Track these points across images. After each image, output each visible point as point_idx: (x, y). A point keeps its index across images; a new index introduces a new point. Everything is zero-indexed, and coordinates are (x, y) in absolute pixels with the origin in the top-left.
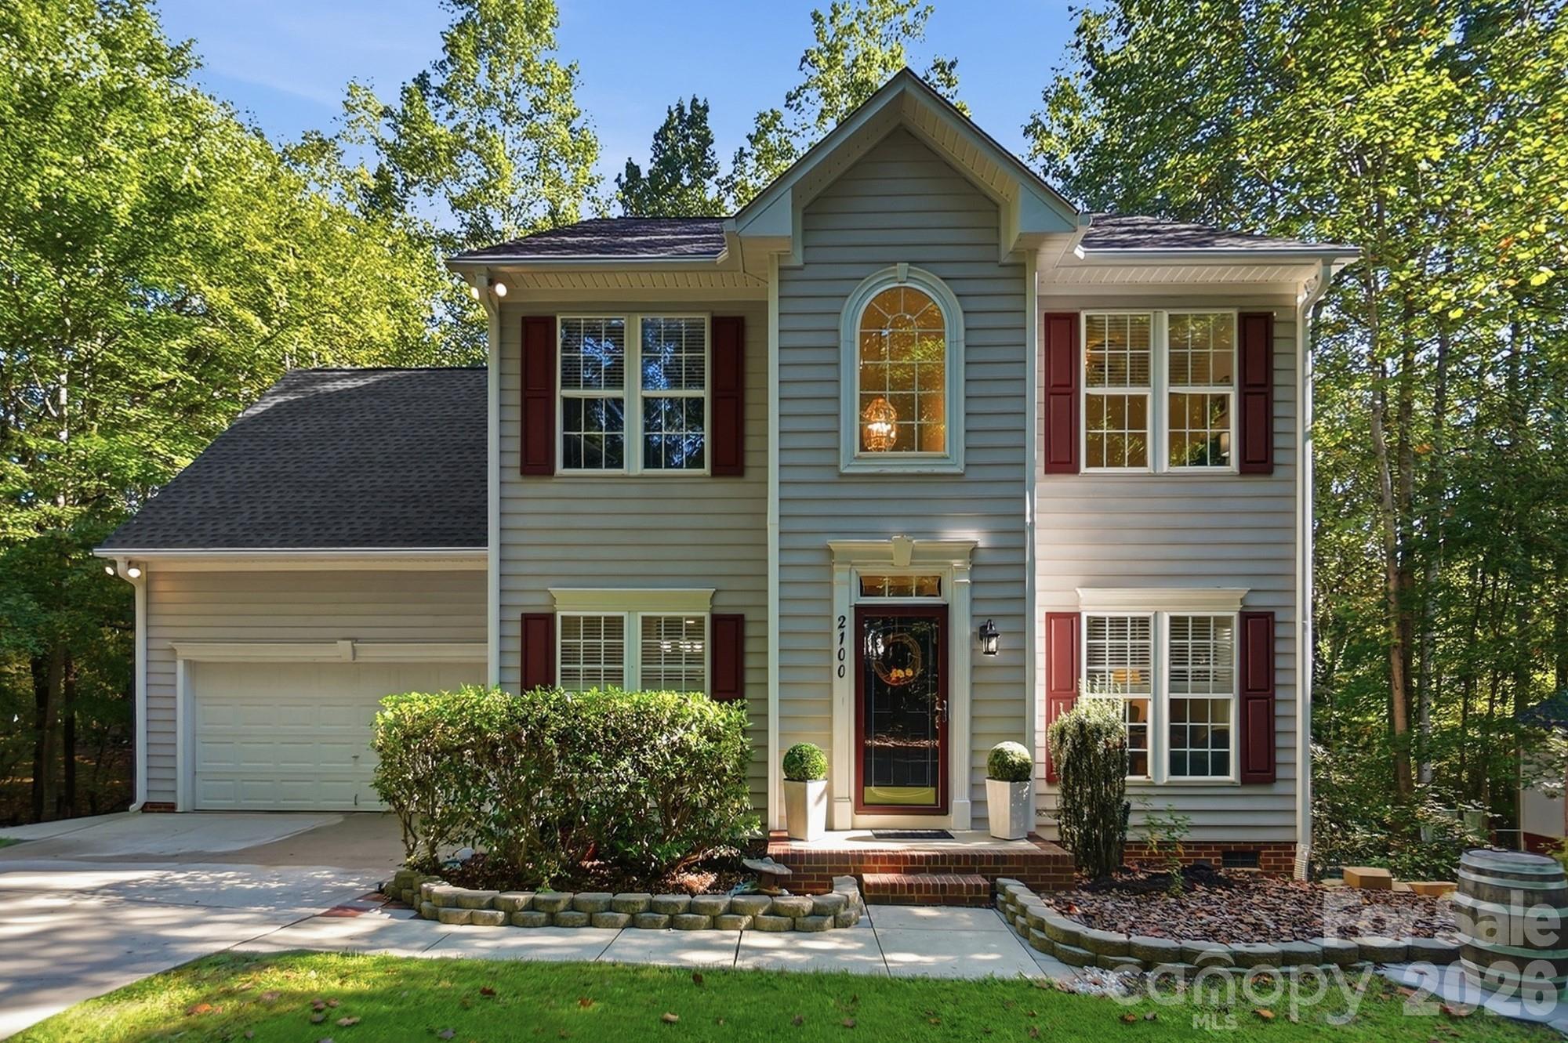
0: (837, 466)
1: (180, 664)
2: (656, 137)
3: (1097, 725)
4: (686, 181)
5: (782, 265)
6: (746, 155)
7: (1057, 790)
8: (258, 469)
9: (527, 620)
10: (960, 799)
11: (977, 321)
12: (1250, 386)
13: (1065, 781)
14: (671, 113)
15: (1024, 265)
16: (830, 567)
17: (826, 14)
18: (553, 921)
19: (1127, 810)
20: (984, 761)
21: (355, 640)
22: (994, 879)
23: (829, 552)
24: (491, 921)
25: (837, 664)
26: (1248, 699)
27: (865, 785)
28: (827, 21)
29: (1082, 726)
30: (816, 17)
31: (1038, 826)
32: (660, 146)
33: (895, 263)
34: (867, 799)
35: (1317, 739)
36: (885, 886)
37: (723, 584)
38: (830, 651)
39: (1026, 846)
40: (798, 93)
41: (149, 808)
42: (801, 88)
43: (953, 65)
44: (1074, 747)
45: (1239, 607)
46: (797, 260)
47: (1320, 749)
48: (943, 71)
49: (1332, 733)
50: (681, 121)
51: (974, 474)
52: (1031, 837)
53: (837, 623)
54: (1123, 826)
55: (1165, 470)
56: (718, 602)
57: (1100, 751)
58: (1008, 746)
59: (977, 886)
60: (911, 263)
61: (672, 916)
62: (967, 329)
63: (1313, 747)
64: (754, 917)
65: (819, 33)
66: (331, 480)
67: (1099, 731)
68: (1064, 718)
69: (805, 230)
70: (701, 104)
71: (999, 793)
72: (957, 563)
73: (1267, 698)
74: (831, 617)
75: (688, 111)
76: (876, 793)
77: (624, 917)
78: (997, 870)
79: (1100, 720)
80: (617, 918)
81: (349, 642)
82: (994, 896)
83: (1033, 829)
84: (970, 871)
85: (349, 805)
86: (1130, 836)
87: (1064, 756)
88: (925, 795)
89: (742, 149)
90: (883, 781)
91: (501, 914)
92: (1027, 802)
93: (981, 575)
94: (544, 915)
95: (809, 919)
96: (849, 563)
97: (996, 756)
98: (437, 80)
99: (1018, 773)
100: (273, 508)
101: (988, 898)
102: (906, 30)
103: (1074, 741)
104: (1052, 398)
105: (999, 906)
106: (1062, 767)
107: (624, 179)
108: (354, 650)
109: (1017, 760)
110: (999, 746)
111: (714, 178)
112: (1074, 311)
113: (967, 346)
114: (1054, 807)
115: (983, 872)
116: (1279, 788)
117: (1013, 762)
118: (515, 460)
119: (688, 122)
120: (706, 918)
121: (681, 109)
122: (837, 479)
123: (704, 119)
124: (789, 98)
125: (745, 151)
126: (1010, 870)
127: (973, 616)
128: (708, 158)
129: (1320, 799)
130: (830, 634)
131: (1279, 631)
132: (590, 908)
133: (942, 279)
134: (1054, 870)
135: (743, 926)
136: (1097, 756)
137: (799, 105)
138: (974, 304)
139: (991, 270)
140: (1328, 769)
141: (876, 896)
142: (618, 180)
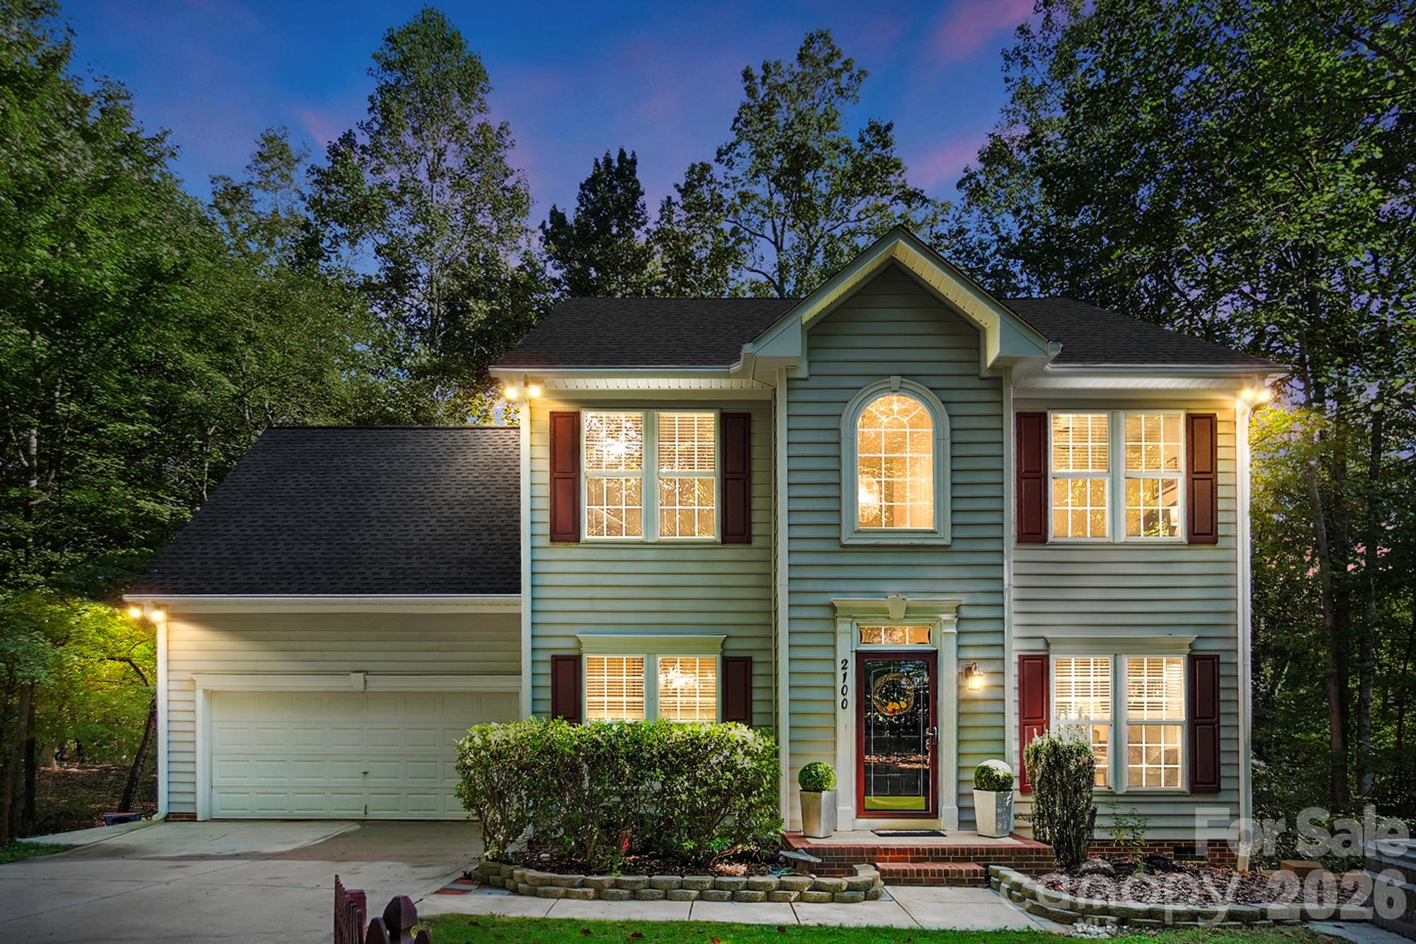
0: (839, 539)
1: (199, 693)
2: (582, 187)
3: (1069, 746)
4: (615, 230)
5: (790, 376)
6: (674, 204)
7: (1031, 799)
8: (260, 522)
9: (556, 661)
10: (948, 806)
11: (960, 423)
12: (1197, 473)
13: (1040, 790)
14: (597, 164)
15: (1001, 379)
16: (834, 620)
17: (758, 72)
18: (635, 896)
19: (1093, 814)
20: (971, 775)
21: (366, 672)
22: (986, 866)
23: (833, 607)
24: (585, 897)
25: (840, 698)
26: (1196, 725)
27: (865, 795)
28: (759, 80)
29: (1055, 748)
30: (747, 75)
31: (1016, 828)
32: (586, 196)
33: (889, 376)
34: (867, 806)
35: (1259, 755)
36: (898, 872)
37: (733, 631)
38: (834, 688)
39: (1009, 842)
40: (729, 148)
41: (170, 818)
42: (732, 144)
43: (889, 128)
44: (1049, 764)
45: (1188, 650)
46: (803, 372)
47: (1262, 764)
48: (878, 133)
49: (1273, 750)
50: (609, 173)
51: (959, 546)
52: (1011, 835)
53: (840, 666)
54: (1091, 827)
55: (1123, 540)
56: (728, 646)
57: (1072, 767)
58: (992, 763)
59: (975, 872)
60: (903, 375)
61: (733, 892)
62: (952, 430)
63: (1255, 762)
64: (801, 892)
65: (751, 91)
66: (332, 533)
67: (1071, 752)
68: (1037, 740)
69: (810, 348)
70: (629, 157)
71: (985, 803)
72: (945, 617)
73: (1213, 724)
74: (834, 660)
75: (616, 164)
76: (874, 801)
77: (694, 893)
78: (989, 859)
79: (1071, 743)
80: (689, 894)
81: (362, 674)
82: (988, 878)
83: (1012, 829)
84: (967, 860)
85: (360, 814)
86: (1097, 835)
87: (1039, 770)
88: (917, 802)
89: (669, 198)
90: (880, 791)
91: (592, 890)
92: (1009, 808)
93: (967, 627)
94: (627, 892)
95: (845, 894)
96: (851, 617)
97: (983, 772)
98: (363, 139)
99: (1001, 785)
100: (284, 559)
101: (985, 880)
102: (840, 92)
103: (1048, 759)
104: (1023, 481)
105: (994, 886)
106: (1037, 779)
107: (549, 226)
108: (365, 682)
109: (1001, 774)
110: (985, 764)
111: (644, 228)
112: (1042, 411)
113: (952, 443)
114: (1030, 812)
115: (976, 860)
116: (1223, 797)
117: (998, 776)
118: (545, 529)
119: (616, 173)
120: (761, 893)
121: (608, 161)
122: (838, 548)
123: (633, 172)
124: (720, 153)
125: (673, 200)
126: (999, 859)
127: (959, 660)
128: (638, 209)
129: (1262, 809)
130: (834, 674)
131: (1223, 671)
132: (666, 885)
133: (931, 389)
134: (1036, 859)
135: (792, 899)
136: (1069, 772)
137: (730, 160)
138: (957, 409)
139: (974, 382)
140: (1269, 782)
141: (892, 879)
142: (543, 226)
